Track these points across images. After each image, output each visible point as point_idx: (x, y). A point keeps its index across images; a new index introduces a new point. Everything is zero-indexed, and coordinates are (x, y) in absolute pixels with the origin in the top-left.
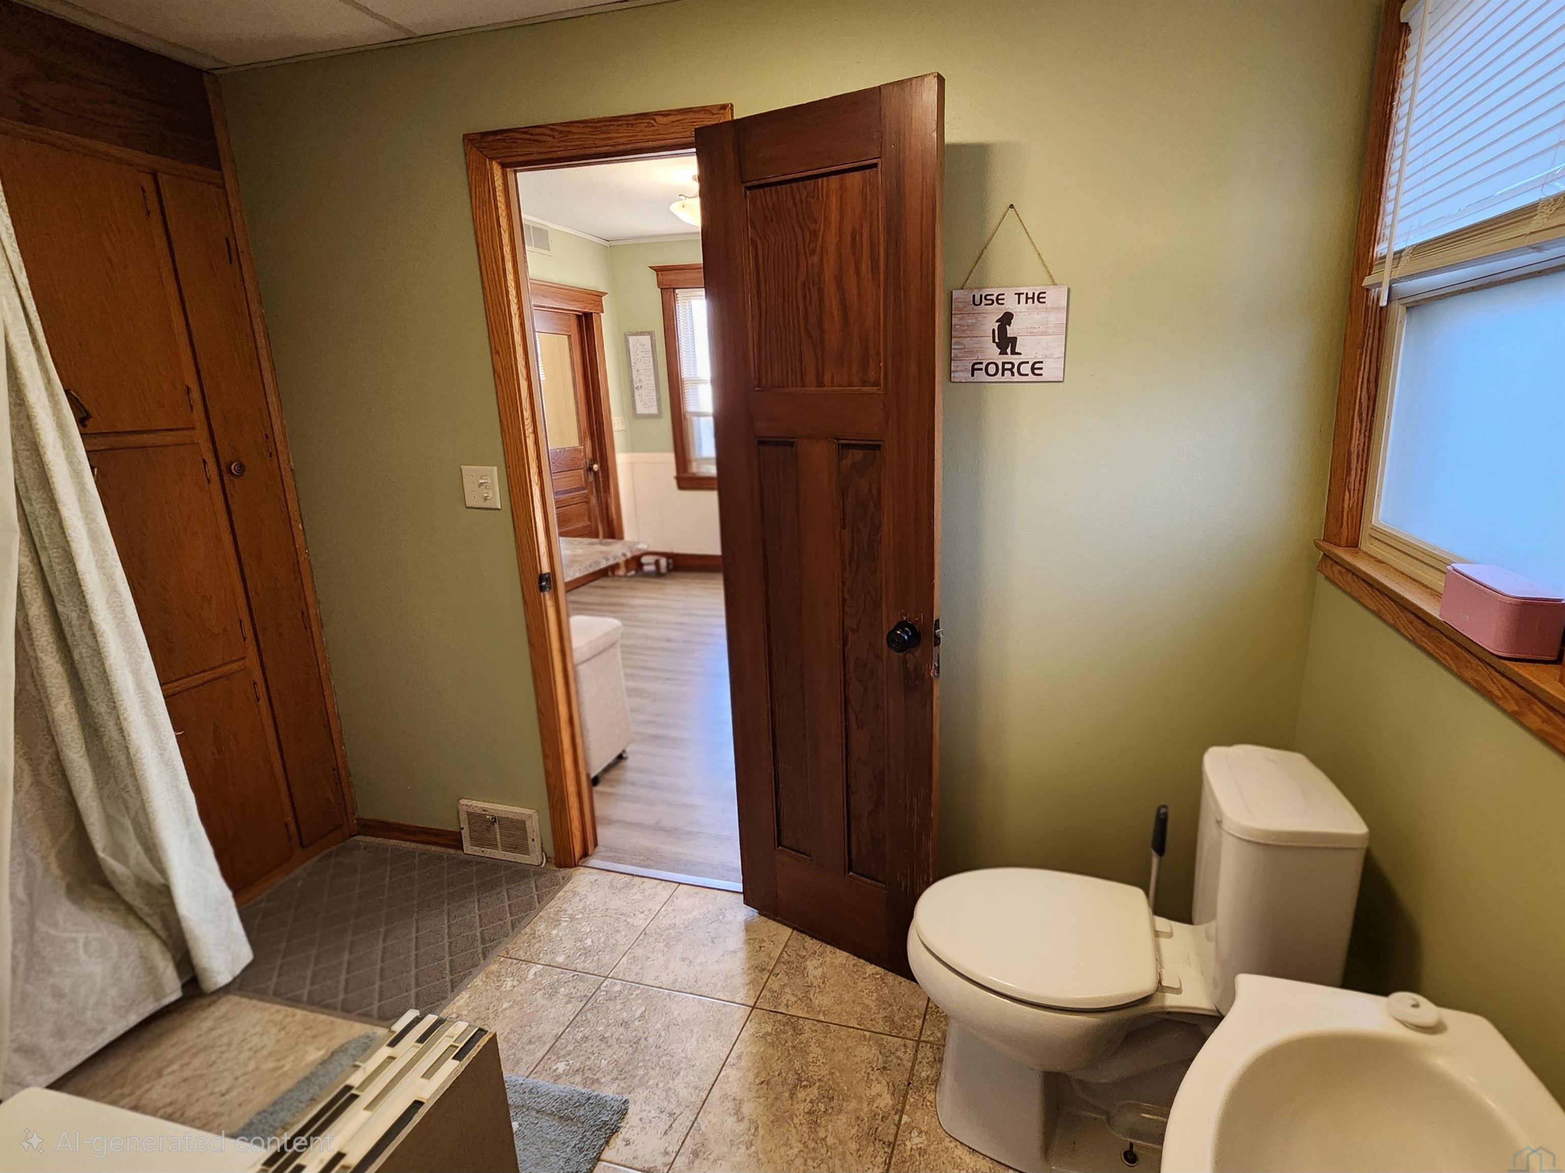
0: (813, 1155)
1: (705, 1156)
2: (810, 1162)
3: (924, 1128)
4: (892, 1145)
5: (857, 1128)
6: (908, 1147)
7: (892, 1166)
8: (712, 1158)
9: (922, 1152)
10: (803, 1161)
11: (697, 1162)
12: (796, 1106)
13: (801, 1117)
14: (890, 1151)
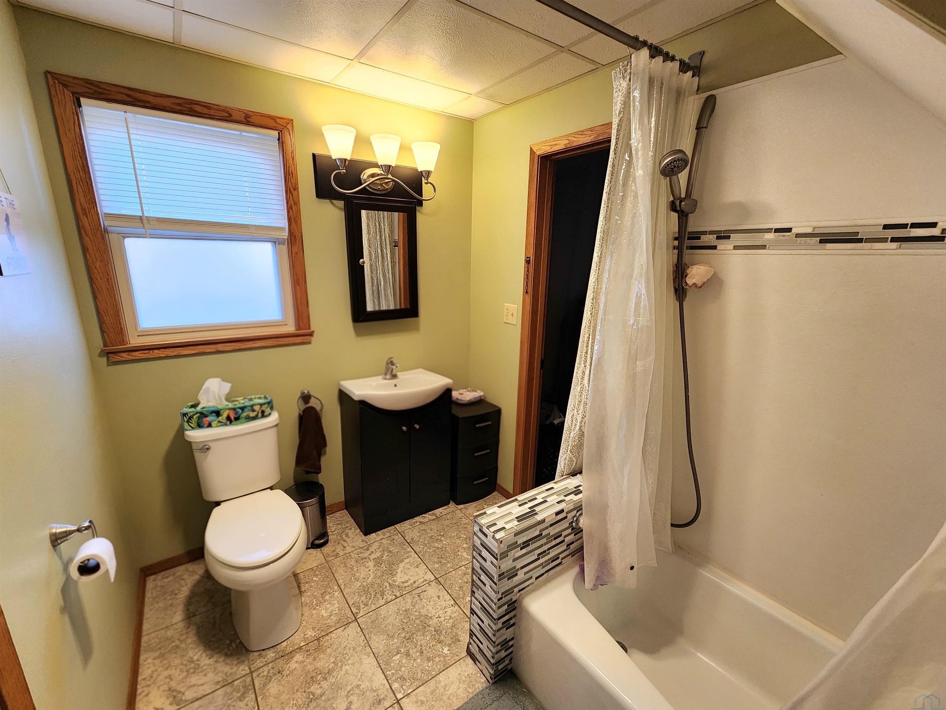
0: (344, 660)
1: (377, 697)
2: (347, 658)
3: (303, 635)
4: (318, 639)
5: (319, 656)
6: (315, 634)
7: (327, 632)
8: (375, 694)
9: (313, 628)
10: (349, 661)
11: (382, 697)
12: (326, 687)
13: (331, 680)
14: (322, 638)
